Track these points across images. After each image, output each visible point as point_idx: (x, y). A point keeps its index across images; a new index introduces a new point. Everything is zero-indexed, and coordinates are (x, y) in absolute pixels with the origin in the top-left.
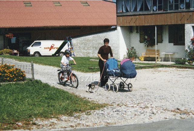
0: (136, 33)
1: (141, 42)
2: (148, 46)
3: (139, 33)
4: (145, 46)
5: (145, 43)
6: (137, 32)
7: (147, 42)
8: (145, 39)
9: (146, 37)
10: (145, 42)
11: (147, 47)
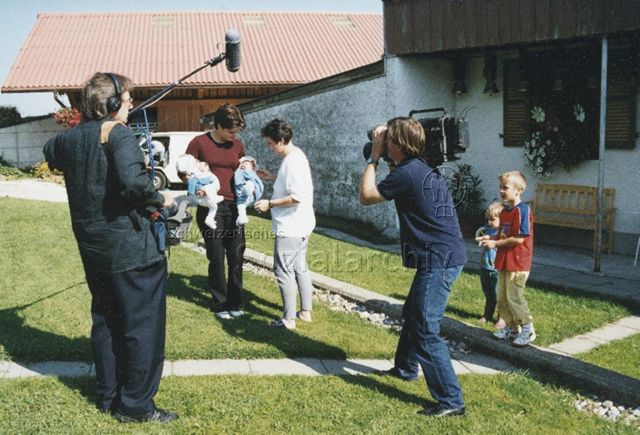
0: (485, 91)
1: (509, 140)
2: (546, 167)
3: (502, 93)
4: (533, 162)
5: (531, 150)
6: (491, 88)
7: (541, 143)
8: (533, 126)
9: (540, 116)
10: (533, 143)
11: (540, 170)
